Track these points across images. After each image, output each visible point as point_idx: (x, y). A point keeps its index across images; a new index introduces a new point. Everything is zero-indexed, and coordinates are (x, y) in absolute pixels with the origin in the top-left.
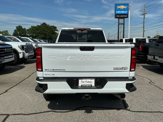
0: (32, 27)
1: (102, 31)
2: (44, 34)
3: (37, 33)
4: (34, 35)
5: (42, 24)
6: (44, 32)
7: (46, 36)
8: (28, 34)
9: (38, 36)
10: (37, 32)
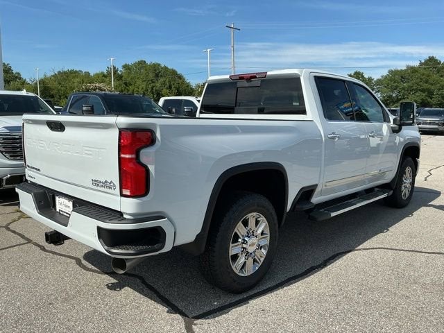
0: (391, 72)
1: (299, 79)
2: (423, 91)
3: (403, 89)
4: (394, 95)
5: (423, 61)
6: (426, 86)
7: (431, 98)
8: (378, 91)
9: (404, 98)
10: (405, 85)
